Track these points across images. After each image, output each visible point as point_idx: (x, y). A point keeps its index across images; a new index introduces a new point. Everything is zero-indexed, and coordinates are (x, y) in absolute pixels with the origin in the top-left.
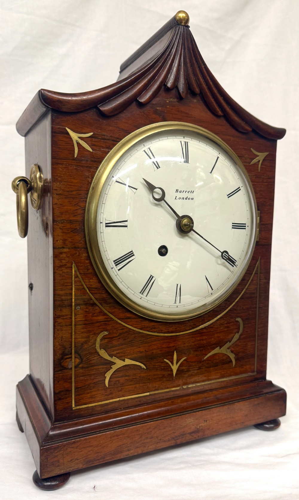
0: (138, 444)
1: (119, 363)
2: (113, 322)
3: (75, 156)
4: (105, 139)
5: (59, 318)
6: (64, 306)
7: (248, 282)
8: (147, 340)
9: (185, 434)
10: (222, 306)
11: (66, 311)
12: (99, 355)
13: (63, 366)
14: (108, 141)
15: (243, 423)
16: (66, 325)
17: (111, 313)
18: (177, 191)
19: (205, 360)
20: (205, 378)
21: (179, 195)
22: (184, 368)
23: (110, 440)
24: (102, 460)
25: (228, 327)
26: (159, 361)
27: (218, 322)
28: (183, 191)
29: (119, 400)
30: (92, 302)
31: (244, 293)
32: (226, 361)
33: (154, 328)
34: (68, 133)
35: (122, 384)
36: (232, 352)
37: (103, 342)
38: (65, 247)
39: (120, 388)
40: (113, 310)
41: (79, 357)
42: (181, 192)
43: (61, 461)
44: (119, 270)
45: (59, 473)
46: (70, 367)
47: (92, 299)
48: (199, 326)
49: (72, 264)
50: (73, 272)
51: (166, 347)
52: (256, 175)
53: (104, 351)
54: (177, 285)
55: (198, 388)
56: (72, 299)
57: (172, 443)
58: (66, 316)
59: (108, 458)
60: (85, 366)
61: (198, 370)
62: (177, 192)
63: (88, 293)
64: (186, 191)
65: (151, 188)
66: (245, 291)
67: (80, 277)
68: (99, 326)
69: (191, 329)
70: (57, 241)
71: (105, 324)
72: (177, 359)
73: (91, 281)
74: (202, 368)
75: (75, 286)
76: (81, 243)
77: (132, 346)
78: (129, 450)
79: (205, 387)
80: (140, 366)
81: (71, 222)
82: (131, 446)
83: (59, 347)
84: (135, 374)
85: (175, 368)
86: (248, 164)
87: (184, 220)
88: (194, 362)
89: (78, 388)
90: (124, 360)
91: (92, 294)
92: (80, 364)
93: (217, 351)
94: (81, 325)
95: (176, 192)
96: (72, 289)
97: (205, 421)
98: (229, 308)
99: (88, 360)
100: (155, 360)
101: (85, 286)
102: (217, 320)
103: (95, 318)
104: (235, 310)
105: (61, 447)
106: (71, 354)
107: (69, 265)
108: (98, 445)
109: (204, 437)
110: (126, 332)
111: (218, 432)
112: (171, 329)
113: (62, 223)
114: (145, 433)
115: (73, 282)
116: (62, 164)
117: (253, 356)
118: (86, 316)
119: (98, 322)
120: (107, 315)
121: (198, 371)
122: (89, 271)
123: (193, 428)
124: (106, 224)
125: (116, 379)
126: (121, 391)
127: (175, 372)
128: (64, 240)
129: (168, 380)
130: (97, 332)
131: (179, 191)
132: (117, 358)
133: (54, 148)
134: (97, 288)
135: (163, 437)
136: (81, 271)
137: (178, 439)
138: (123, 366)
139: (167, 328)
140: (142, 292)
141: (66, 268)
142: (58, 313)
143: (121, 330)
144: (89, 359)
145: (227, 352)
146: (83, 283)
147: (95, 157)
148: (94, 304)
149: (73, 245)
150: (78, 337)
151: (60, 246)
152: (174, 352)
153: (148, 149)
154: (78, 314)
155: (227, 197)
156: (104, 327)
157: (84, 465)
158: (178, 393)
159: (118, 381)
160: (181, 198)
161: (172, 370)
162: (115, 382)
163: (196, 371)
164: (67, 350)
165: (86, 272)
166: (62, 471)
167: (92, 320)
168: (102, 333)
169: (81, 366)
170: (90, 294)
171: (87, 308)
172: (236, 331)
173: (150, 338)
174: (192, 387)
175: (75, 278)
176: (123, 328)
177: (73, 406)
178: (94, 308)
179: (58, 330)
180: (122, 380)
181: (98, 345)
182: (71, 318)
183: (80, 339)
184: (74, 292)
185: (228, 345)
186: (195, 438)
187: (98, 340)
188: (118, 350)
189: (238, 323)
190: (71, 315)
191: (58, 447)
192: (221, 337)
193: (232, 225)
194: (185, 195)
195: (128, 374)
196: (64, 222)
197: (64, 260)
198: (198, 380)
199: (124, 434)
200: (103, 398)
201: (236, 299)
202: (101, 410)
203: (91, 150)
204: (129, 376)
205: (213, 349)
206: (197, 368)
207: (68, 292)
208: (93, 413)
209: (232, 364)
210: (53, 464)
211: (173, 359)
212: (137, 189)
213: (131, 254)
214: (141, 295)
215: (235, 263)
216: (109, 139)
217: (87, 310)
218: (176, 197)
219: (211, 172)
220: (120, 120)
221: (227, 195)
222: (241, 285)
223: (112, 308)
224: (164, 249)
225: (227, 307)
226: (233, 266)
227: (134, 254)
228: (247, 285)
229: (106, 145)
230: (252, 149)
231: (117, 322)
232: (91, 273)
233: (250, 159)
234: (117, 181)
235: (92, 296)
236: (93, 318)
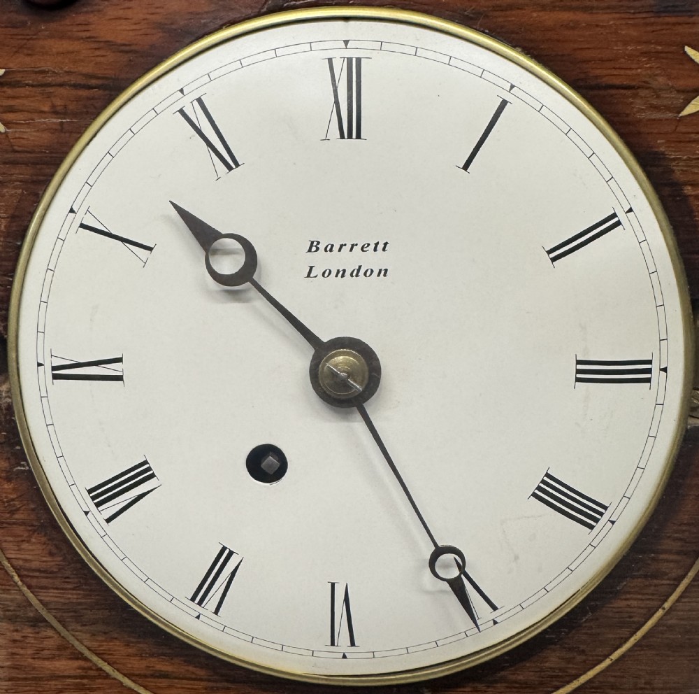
2: (106, 681)
4: (49, 85)
7: (677, 586)
14: (61, 91)
17: (97, 654)
18: (313, 246)
21: (322, 260)
28: (341, 246)
30: (31, 614)
31: (657, 625)
40: (105, 646)
42: (331, 250)
44: (109, 520)
47: (31, 605)
54: (333, 585)
62: (314, 249)
63: (16, 583)
64: (353, 246)
65: (205, 235)
66: (661, 619)
71: (81, 687)
73: (25, 546)
86: (670, 115)
87: (340, 354)
91: (29, 587)
95: (310, 250)
98: (583, 679)
103: (47, 664)
104: (613, 687)
118: (14, 654)
119: (54, 677)
120: (86, 659)
122: (16, 516)
124: (54, 368)
131: (322, 247)
134: (45, 572)
140: (199, 596)
147: (16, 148)
148: (38, 621)
153: (196, 104)
155: (547, 258)
160: (334, 273)
165: (7, 518)
167: (34, 668)
170: (25, 589)
171: (16, 631)
178: (38, 633)
193: (573, 367)
194: (349, 260)
201: (619, 647)
203: (1, 129)
212: (150, 249)
213: (141, 474)
214: (194, 605)
215: (601, 514)
216: (61, 85)
217: (17, 636)
218: (311, 268)
219: (466, 167)
220: (99, 11)
221: (549, 252)
222: (640, 597)
223: (100, 638)
224: (271, 460)
225: (573, 672)
226: (591, 527)
227: (155, 470)
228: (671, 594)
229: (53, 106)
230: (688, 50)
231: (121, 683)
232: (23, 524)
233: (678, 91)
234: (82, 226)
235: (30, 595)
236: (37, 663)
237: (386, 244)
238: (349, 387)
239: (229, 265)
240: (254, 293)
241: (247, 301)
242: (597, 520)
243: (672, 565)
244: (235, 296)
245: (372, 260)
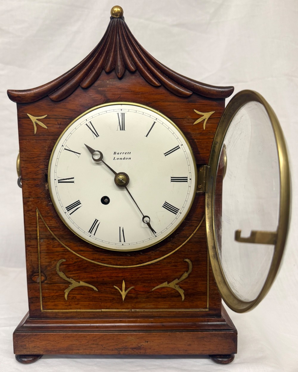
0: (86, 347)
1: (75, 284)
2: (69, 252)
3: (35, 133)
4: (57, 118)
5: (29, 247)
6: (32, 238)
7: (196, 228)
8: (98, 269)
9: (127, 348)
10: (169, 247)
11: (33, 242)
12: (59, 276)
13: (33, 280)
14: (60, 119)
15: (186, 350)
16: (34, 252)
17: (67, 246)
18: (115, 153)
19: (153, 292)
20: (153, 306)
21: (117, 156)
22: (132, 295)
23: (63, 339)
24: (58, 352)
25: (176, 266)
26: (109, 286)
27: (165, 260)
28: (121, 153)
29: (77, 311)
30: (52, 237)
31: (192, 237)
32: (175, 294)
33: (104, 260)
34: (29, 118)
35: (79, 300)
36: (181, 287)
37: (62, 267)
38: (31, 197)
39: (77, 303)
40: (69, 244)
41: (44, 275)
42: (119, 154)
43: (27, 345)
44: (70, 214)
45: (26, 353)
46: (38, 282)
47: (52, 235)
48: (146, 262)
49: (36, 209)
50: (37, 215)
51: (115, 277)
52: (201, 133)
53: (63, 274)
54: (120, 227)
55: (147, 314)
56: (37, 234)
57: (116, 352)
58: (34, 245)
59: (63, 352)
60: (49, 282)
61: (146, 298)
63: (49, 230)
64: (123, 153)
65: (91, 151)
66: (193, 236)
67: (42, 218)
68: (58, 255)
69: (138, 264)
70: (25, 193)
71: (63, 254)
72: (126, 287)
73: (51, 221)
74: (150, 297)
75: (39, 225)
76: (42, 194)
77: (86, 273)
78: (79, 350)
79: (153, 313)
80: (92, 288)
81: (34, 179)
82: (80, 347)
83: (30, 267)
84: (89, 294)
85: (124, 294)
86: (191, 124)
87: (120, 176)
88: (142, 291)
89: (45, 297)
90: (79, 282)
91: (52, 231)
92: (45, 281)
93: (165, 284)
94: (44, 253)
96: (37, 227)
97: (146, 341)
98: (176, 250)
99: (50, 278)
100: (105, 285)
101: (46, 225)
102: (164, 259)
103: (55, 249)
104: (183, 251)
105: (27, 336)
106: (38, 272)
107: (33, 210)
108: (54, 340)
109: (146, 354)
110: (80, 261)
111: (160, 353)
112: (119, 263)
113: (28, 180)
114: (92, 340)
115: (38, 222)
116: (26, 139)
117: (205, 294)
118: (48, 247)
119: (57, 252)
120: (65, 247)
121: (146, 299)
122: (49, 214)
123: (134, 345)
124: (58, 180)
125: (73, 295)
126: (78, 304)
127: (124, 297)
128: (30, 192)
129: (118, 303)
130: (57, 259)
131: (117, 153)
132: (74, 280)
133: (20, 129)
134: (55, 227)
135: (107, 347)
136: (43, 214)
137: (120, 351)
138: (79, 287)
139: (115, 261)
140: (91, 231)
141: (32, 212)
142: (28, 243)
143: (76, 259)
144: (52, 278)
145: (175, 287)
146: (45, 223)
147: (50, 132)
148: (54, 239)
149: (36, 195)
150: (43, 261)
151: (27, 197)
152: (123, 281)
153: (90, 123)
154: (42, 245)
155: (164, 155)
156: (62, 256)
157: (44, 352)
158: (127, 314)
159: (75, 297)
160: (119, 159)
161: (121, 296)
162: (73, 297)
163: (144, 299)
164: (35, 270)
165: (47, 215)
166: (29, 353)
167: (53, 250)
168: (61, 260)
169: (46, 282)
170: (51, 231)
171: (48, 241)
172: (184, 270)
173: (101, 268)
174: (141, 312)
175: (39, 219)
176: (78, 258)
177: (42, 309)
178: (53, 241)
179: (28, 255)
180: (78, 297)
181: (58, 269)
182: (37, 247)
183: (44, 263)
184: (39, 229)
185: (176, 281)
186: (137, 353)
187: (58, 265)
188: (74, 274)
189: (187, 263)
190: (37, 245)
191: (25, 336)
192: (169, 274)
193: (170, 178)
194: (122, 156)
195: (83, 293)
196: (29, 180)
197: (31, 206)
198: (146, 307)
199: (74, 337)
200: (63, 307)
201: (184, 242)
202: (62, 316)
203: (46, 128)
204: (83, 294)
205: (162, 283)
206: (145, 296)
207: (35, 228)
208: (57, 317)
209: (182, 299)
210: (22, 346)
211: (122, 286)
212: (80, 154)
213: (78, 203)
214: (89, 233)
215: (178, 211)
216: (60, 118)
217: (49, 242)
218: (114, 158)
219: (147, 136)
220: (68, 102)
221: (164, 154)
222: (188, 231)
223: (68, 242)
224: (106, 199)
225: (174, 248)
226: (176, 214)
227: (81, 202)
228: (195, 230)
229: (58, 123)
230: (195, 110)
231: (73, 253)
232: (51, 216)
233: (193, 119)
234: (65, 149)
235: (52, 233)
236: (53, 249)
237: (130, 153)
238: (123, 182)
239: (97, 157)
240: (102, 163)
241: (101, 165)
243: (195, 223)
244: (98, 164)
245: (127, 156)
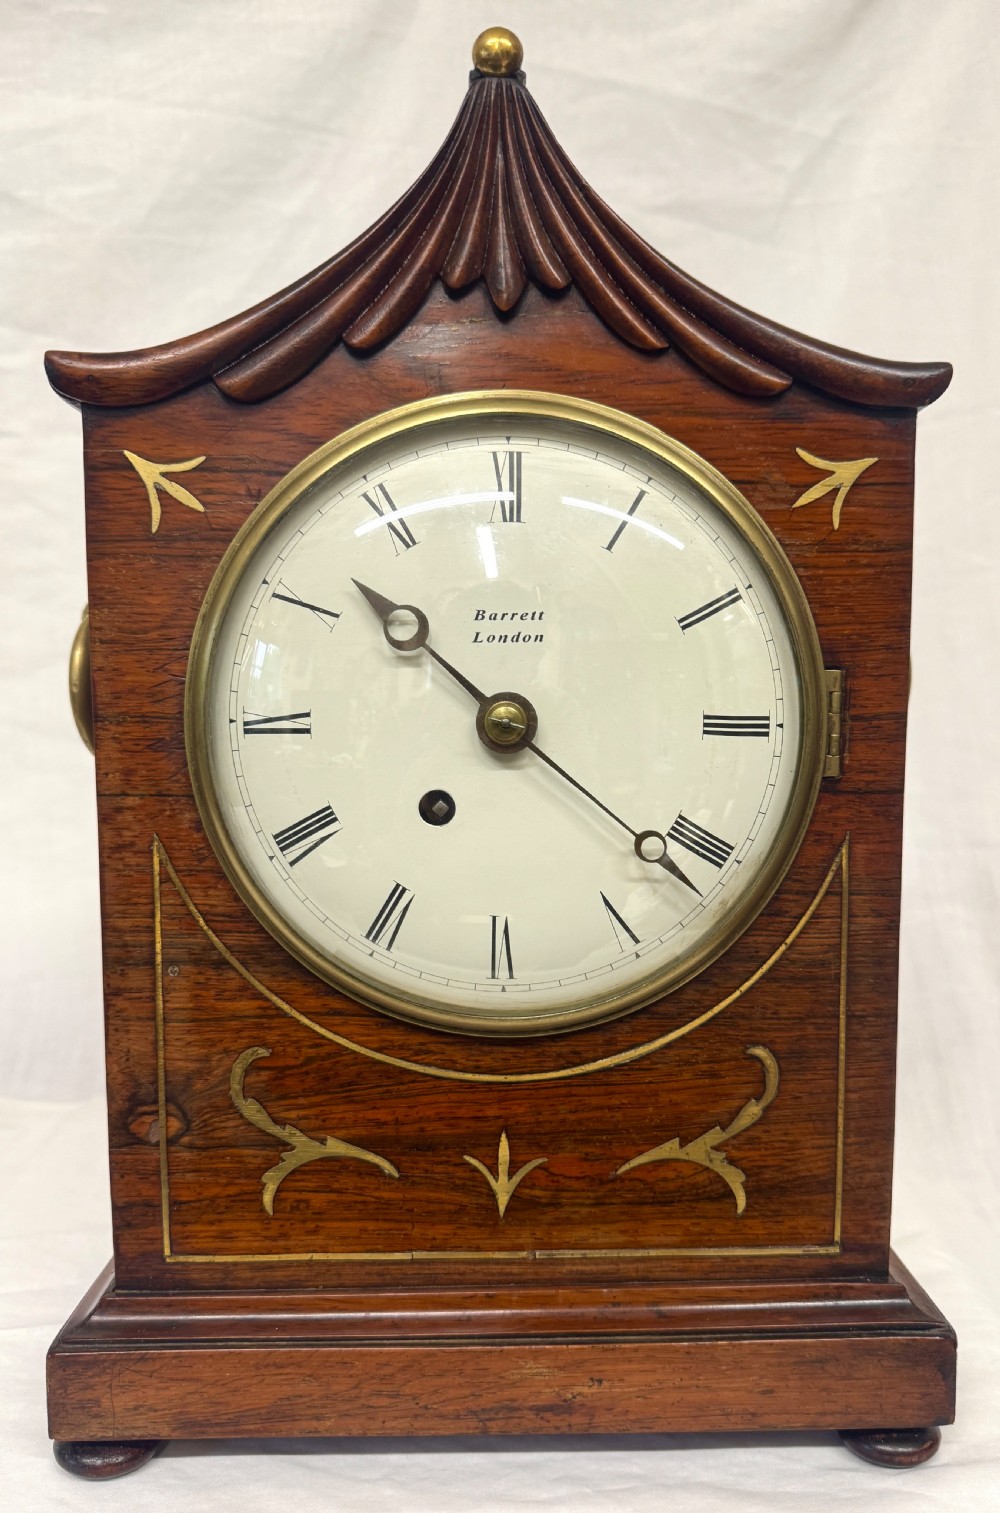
0: (347, 1407)
1: (305, 1149)
2: (284, 1020)
3: (154, 530)
4: (247, 471)
5: (120, 995)
6: (131, 962)
7: (797, 923)
8: (402, 1087)
9: (517, 1409)
10: (689, 1001)
11: (136, 978)
12: (242, 1116)
13: (134, 1134)
14: (255, 476)
15: (754, 1415)
16: (139, 1019)
17: (277, 994)
18: (480, 615)
19: (621, 1179)
20: (622, 1239)
21: (486, 627)
22: (538, 1193)
23: (253, 1373)
24: (233, 1428)
25: (713, 1075)
26: (445, 1158)
27: (671, 1053)
28: (504, 615)
29: (311, 1261)
30: (215, 957)
31: (781, 959)
32: (707, 1190)
33: (428, 1052)
34: (130, 467)
35: (319, 1213)
36: (732, 1161)
37: (252, 1079)
38: (130, 792)
39: (311, 1226)
40: (285, 986)
41: (180, 1114)
42: (495, 619)
43: (106, 1403)
44: (292, 863)
45: (100, 1434)
46: (154, 1140)
47: (215, 948)
48: (594, 1060)
49: (152, 842)
50: (157, 867)
51: (470, 1118)
52: (821, 542)
53: (257, 1106)
54: (494, 918)
55: (594, 1268)
56: (153, 944)
57: (470, 1425)
58: (139, 990)
59: (252, 1427)
60: (199, 1142)
61: (591, 1205)
62: (480, 617)
63: (202, 927)
64: (513, 615)
65: (382, 608)
66: (784, 953)
67: (176, 880)
68: (239, 1031)
69: (564, 1068)
70: (107, 774)
71: (259, 1026)
72: (511, 1162)
73: (211, 892)
74: (608, 1201)
75: (162, 905)
76: (177, 781)
77: (352, 1102)
78: (318, 1418)
79: (622, 1266)
80: (376, 1166)
81: (144, 719)
82: (325, 1407)
83: (120, 1078)
84: (361, 1188)
85: (503, 1189)
86: (784, 507)
87: (502, 706)
88: (577, 1178)
89: (181, 1203)
90: (323, 1142)
91: (214, 931)
92: (182, 1135)
93: (670, 1149)
94: (183, 1021)
95: (476, 619)
96: (153, 916)
97: (592, 1379)
98: (717, 1009)
99: (205, 1126)
100: (430, 1153)
101: (192, 908)
102: (669, 1046)
103: (228, 1005)
104: (743, 1017)
105: (106, 1364)
106: (156, 1102)
107: (141, 845)
108: (218, 1381)
109: (591, 1431)
110: (329, 1055)
111: (648, 1428)
112: (487, 1061)
113: (119, 724)
114: (373, 1378)
115: (157, 894)
116: (115, 555)
117: (828, 1186)
118: (197, 996)
119: (234, 1017)
120: (267, 999)
121: (593, 1210)
122: (204, 864)
123: (548, 1396)
124: (246, 724)
125: (297, 1196)
126: (315, 1232)
127: (503, 1201)
128: (128, 773)
129: (480, 1226)
130: (233, 1048)
131: (487, 615)
132: (301, 1131)
133: (94, 513)
134: (229, 916)
135: (435, 1403)
136: (180, 863)
137: (490, 1420)
138: (322, 1160)
139: (472, 1055)
140: (374, 932)
141: (136, 853)
142: (117, 982)
143: (311, 1047)
144: (212, 1124)
145: (711, 1161)
146: (188, 900)
147: (214, 526)
148: (222, 964)
149: (153, 785)
150: (177, 1056)
151: (114, 791)
152: (500, 1136)
153: (378, 489)
154: (174, 990)
155: (678, 627)
156: (254, 1033)
157: (174, 1430)
158: (515, 1269)
159: (307, 1201)
160: (497, 638)
161: (492, 1195)
162: (295, 1205)
163: (584, 1211)
164: (143, 1091)
165: (197, 866)
166: (111, 1434)
167: (216, 1010)
168: (250, 1051)
169: (185, 1140)
170: (210, 933)
171: (200, 973)
172: (747, 1090)
173: (413, 1082)
174: (572, 1261)
175: (161, 882)
176: (318, 1041)
177: (167, 1251)
178: (221, 975)
179: (116, 1030)
180: (318, 1200)
181: (236, 1086)
182: (153, 999)
183: (180, 1063)
184: (161, 922)
185: (715, 1136)
186: (557, 1428)
187: (238, 1069)
188: (302, 1107)
189: (759, 1065)
190: (154, 990)
191: (95, 1362)
192: (687, 1107)
193: (701, 721)
194: (509, 628)
195: (336, 1186)
196: (125, 720)
197: (128, 829)
198: (591, 1241)
199: (299, 1365)
200: (256, 1244)
201: (747, 979)
202: (252, 1279)
203: (200, 508)
204: (339, 1191)
205: (657, 1142)
206: (588, 1198)
207: (144, 922)
208: (229, 1283)
209: (736, 1205)
210: (84, 1408)
211: (497, 1157)
212: (337, 616)
213: (325, 817)
214: (368, 942)
215: (728, 854)
216: (257, 471)
217: (201, 979)
218: (478, 634)
219: (609, 547)
220: (292, 407)
221: (680, 621)
222: (764, 933)
223: (281, 979)
224: (441, 803)
225: (708, 1003)
226: (720, 866)
227: (337, 815)
228: (791, 932)
229: (249, 490)
230: (799, 450)
231: (298, 1021)
232: (212, 871)
233: (792, 486)
234: (275, 596)
235: (215, 939)
236: (220, 1005)
237: (541, 614)
238: (515, 729)
239: (403, 634)
240: (428, 659)
241: (418, 665)
242: (725, 859)
243: (792, 904)
244: (408, 661)
245: (530, 628)
